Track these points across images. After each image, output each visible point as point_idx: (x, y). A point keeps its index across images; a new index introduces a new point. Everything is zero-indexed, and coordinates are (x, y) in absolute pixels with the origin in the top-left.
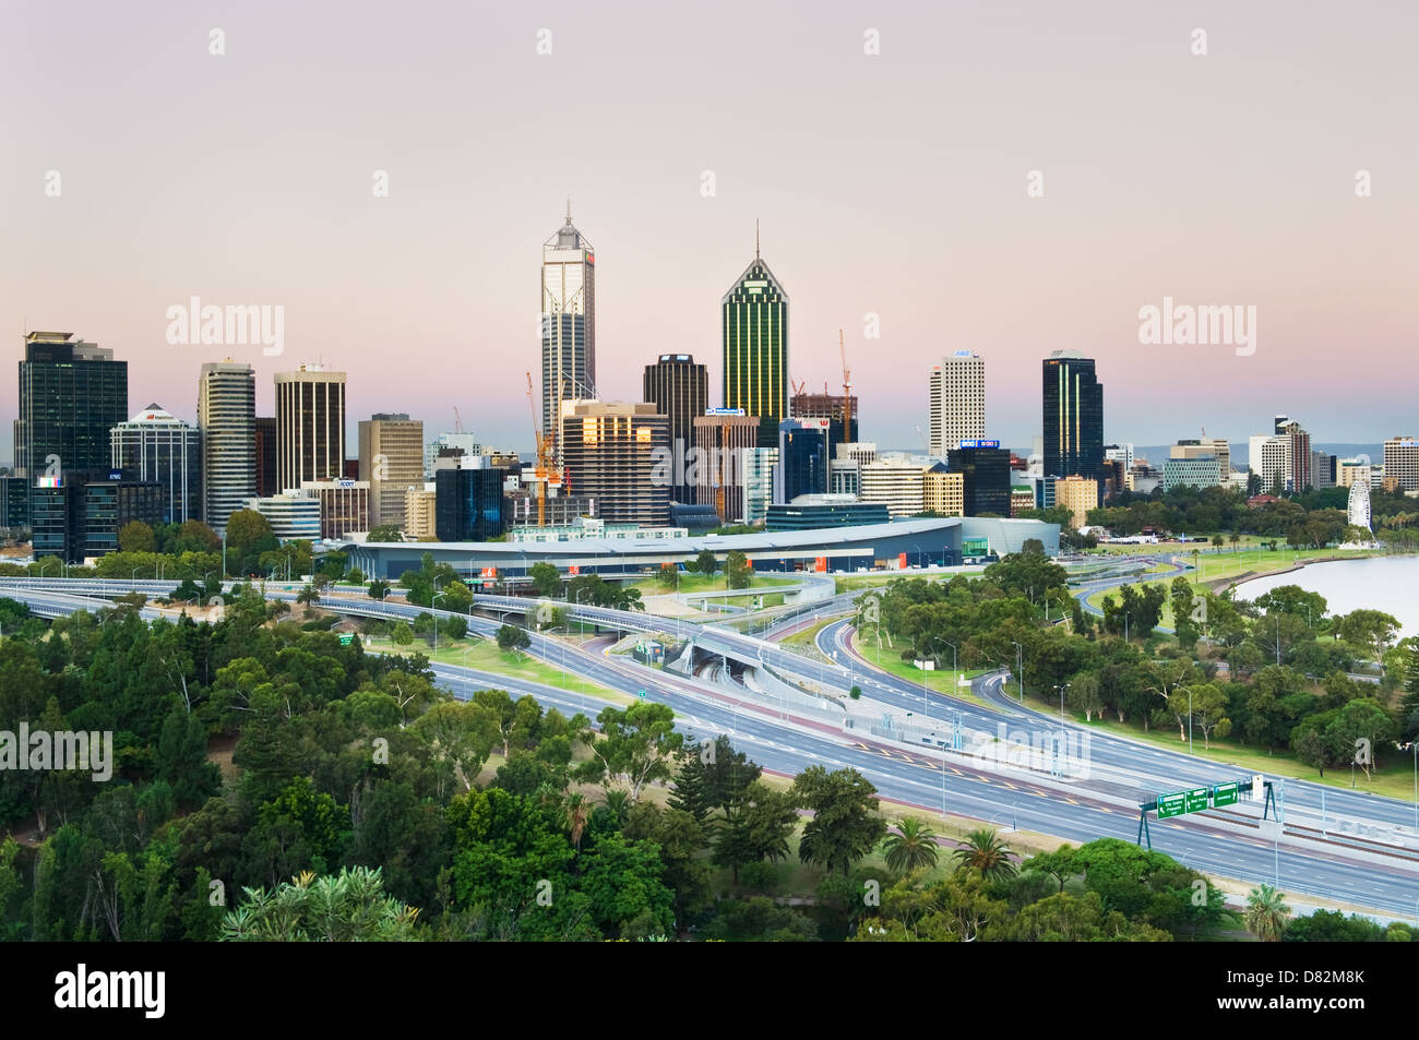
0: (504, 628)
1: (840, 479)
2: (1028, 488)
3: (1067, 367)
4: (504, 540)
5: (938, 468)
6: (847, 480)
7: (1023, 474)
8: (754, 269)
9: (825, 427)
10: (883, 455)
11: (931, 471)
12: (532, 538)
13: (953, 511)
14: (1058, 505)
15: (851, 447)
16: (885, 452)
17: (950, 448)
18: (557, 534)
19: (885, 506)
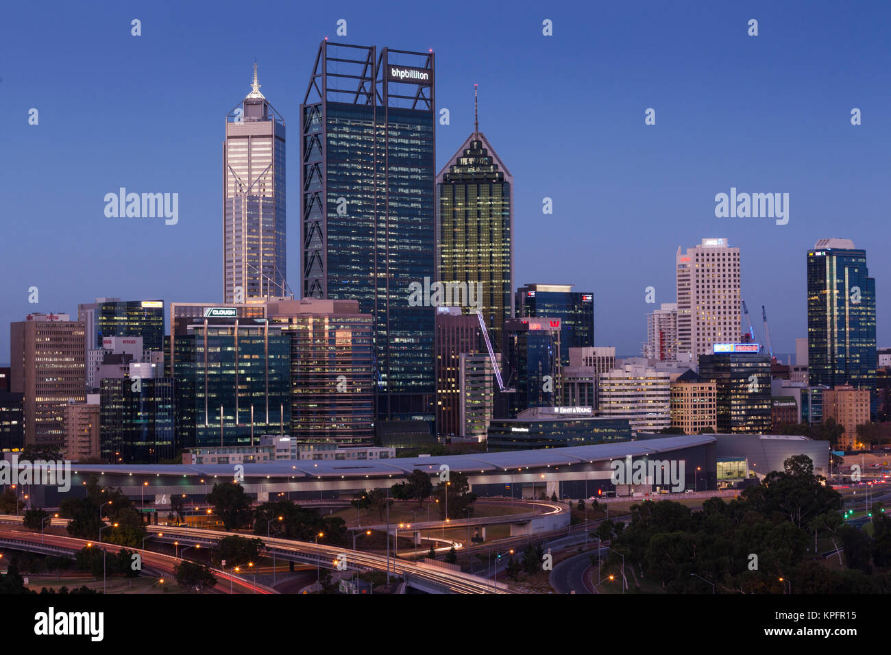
0: (184, 564)
1: (573, 390)
2: (792, 399)
3: (835, 258)
4: (180, 462)
5: (688, 377)
6: (582, 390)
7: (785, 383)
8: (472, 144)
9: (556, 329)
10: (624, 361)
11: (680, 380)
12: (213, 460)
13: (705, 426)
14: (825, 419)
15: (587, 352)
16: (626, 357)
17: (701, 353)
18: (242, 455)
19: (627, 420)
